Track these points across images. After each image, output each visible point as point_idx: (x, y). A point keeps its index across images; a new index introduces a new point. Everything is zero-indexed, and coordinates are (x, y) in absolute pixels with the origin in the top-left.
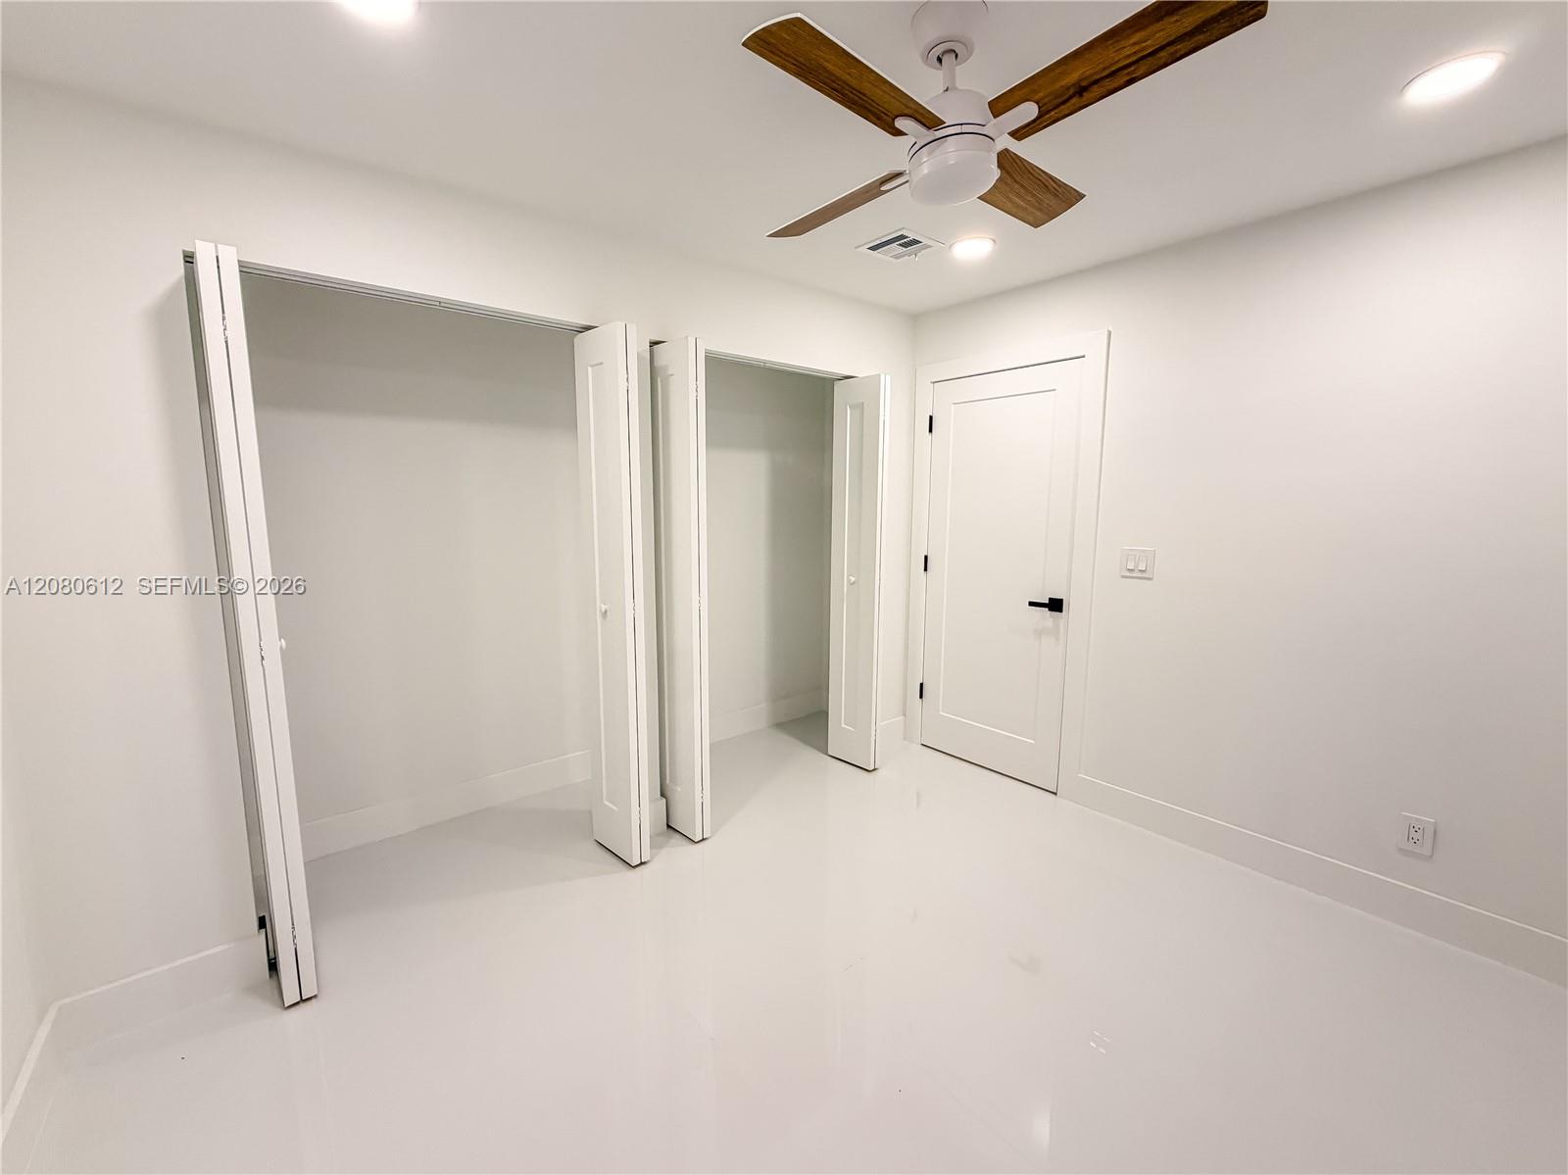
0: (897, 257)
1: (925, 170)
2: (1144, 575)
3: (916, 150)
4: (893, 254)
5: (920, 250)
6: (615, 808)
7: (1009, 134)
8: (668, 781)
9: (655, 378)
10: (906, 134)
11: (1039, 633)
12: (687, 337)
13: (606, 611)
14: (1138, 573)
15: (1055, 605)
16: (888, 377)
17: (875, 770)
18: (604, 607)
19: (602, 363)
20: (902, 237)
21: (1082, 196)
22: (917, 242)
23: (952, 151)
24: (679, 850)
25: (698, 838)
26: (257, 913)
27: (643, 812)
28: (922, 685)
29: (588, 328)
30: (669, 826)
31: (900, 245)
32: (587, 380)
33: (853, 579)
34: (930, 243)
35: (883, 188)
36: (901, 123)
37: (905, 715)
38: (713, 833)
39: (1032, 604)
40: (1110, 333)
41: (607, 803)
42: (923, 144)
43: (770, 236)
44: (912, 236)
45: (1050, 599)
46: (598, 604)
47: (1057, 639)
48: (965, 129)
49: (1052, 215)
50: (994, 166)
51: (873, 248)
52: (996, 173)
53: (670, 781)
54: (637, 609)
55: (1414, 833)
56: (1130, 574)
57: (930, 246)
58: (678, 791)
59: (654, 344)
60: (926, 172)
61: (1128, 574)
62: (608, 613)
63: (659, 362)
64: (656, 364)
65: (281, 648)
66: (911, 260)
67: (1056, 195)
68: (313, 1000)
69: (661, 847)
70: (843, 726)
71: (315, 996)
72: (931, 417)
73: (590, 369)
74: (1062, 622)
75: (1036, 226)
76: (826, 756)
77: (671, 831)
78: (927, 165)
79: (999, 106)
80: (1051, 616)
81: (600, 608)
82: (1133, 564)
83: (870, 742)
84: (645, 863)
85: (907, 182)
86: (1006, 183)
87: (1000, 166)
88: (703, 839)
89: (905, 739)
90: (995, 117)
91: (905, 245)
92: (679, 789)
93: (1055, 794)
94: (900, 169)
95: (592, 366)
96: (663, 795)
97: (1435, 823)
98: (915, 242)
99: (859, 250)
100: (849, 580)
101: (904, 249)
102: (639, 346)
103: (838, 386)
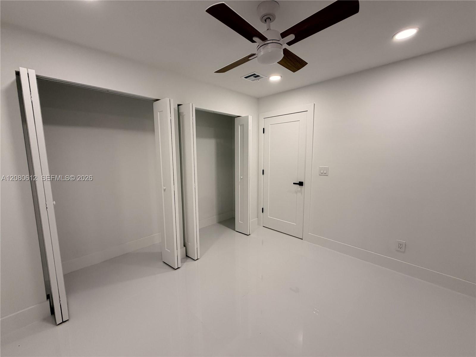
0: (253, 80)
1: (262, 53)
2: (326, 174)
3: (259, 47)
4: (252, 79)
5: (260, 79)
6: (169, 251)
7: (286, 43)
8: (186, 241)
9: (179, 116)
10: (256, 42)
11: (296, 192)
12: (189, 103)
13: (165, 189)
14: (324, 174)
15: (301, 184)
16: (251, 116)
17: (249, 235)
18: (164, 188)
19: (162, 111)
20: (255, 74)
21: (307, 63)
22: (259, 76)
23: (270, 48)
24: (190, 263)
25: (196, 259)
26: (46, 293)
27: (178, 252)
28: (263, 209)
29: (158, 100)
30: (187, 256)
31: (254, 77)
32: (158, 116)
33: (242, 177)
34: (263, 76)
35: (249, 59)
36: (255, 39)
37: (258, 218)
38: (201, 256)
39: (294, 184)
40: (314, 104)
41: (166, 249)
42: (261, 45)
43: (215, 72)
44: (257, 74)
45: (299, 182)
46: (162, 187)
47: (302, 194)
48: (274, 41)
49: (299, 69)
50: (282, 53)
51: (246, 78)
52: (283, 55)
53: (187, 241)
54: (175, 188)
55: (400, 245)
56: (322, 174)
57: (262, 78)
58: (189, 245)
59: (179, 105)
60: (262, 54)
61: (321, 174)
62: (166, 189)
63: (181, 111)
64: (180, 112)
65: (54, 204)
66: (257, 81)
67: (299, 63)
68: (67, 322)
69: (184, 262)
70: (240, 222)
71: (68, 320)
72: (264, 129)
73: (158, 113)
74: (303, 189)
75: (294, 72)
76: (235, 231)
77: (187, 257)
78: (262, 52)
79: (284, 35)
80: (300, 187)
81: (163, 188)
82: (322, 171)
83: (248, 226)
84: (179, 268)
85: (257, 57)
86: (285, 59)
87: (284, 53)
88: (198, 259)
89: (258, 225)
90: (283, 38)
91: (255, 77)
92: (190, 244)
93: (302, 239)
94: (254, 53)
95: (159, 112)
96: (184, 246)
97: (405, 243)
98: (258, 76)
99: (241, 78)
100: (240, 178)
101: (255, 78)
102: (174, 106)
103: (236, 119)
